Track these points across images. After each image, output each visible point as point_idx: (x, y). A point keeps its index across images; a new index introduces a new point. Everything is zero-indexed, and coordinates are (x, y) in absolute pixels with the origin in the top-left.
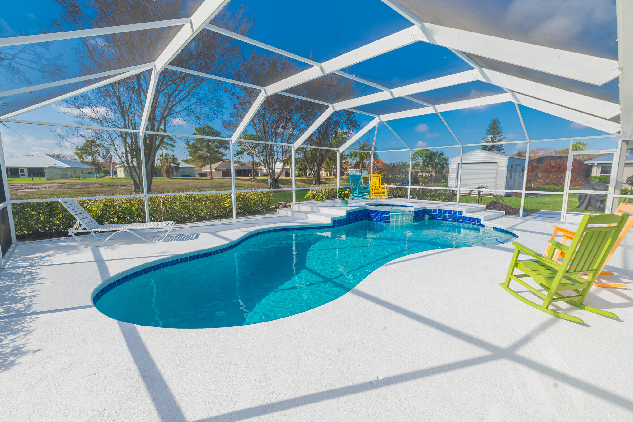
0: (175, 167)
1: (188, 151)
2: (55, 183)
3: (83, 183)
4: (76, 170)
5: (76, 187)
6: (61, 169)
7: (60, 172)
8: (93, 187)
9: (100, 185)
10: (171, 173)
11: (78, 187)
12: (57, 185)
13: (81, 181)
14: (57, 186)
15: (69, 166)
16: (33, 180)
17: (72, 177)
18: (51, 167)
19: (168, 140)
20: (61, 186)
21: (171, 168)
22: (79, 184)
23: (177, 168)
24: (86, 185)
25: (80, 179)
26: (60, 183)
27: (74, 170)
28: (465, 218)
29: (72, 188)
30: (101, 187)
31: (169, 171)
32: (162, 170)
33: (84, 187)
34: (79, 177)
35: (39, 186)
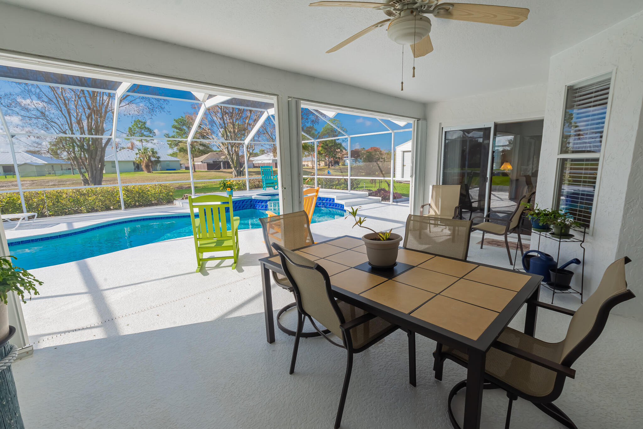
0: (155, 160)
1: (168, 144)
2: (26, 181)
3: (56, 180)
4: (54, 166)
5: (49, 184)
6: (36, 166)
7: (34, 169)
8: (66, 184)
9: (74, 182)
10: (150, 166)
11: (51, 184)
12: (28, 182)
13: (55, 178)
14: (29, 184)
15: (47, 163)
16: (6, 178)
17: (50, 174)
18: (25, 164)
19: (148, 133)
20: (33, 183)
21: (151, 162)
22: (52, 181)
23: (158, 161)
24: (59, 182)
25: (56, 176)
26: (32, 181)
27: (52, 166)
28: (337, 205)
29: (45, 185)
30: (75, 183)
31: (149, 165)
32: (142, 164)
33: (57, 184)
34: (55, 174)
35: (10, 184)
